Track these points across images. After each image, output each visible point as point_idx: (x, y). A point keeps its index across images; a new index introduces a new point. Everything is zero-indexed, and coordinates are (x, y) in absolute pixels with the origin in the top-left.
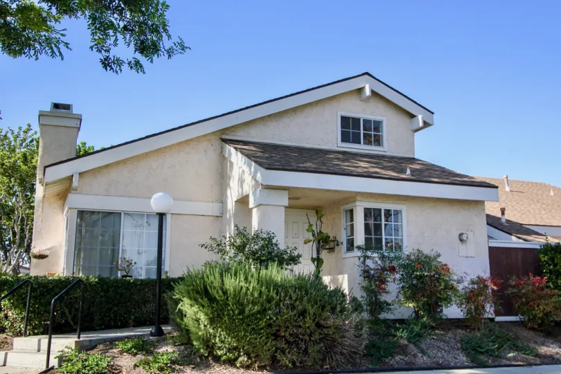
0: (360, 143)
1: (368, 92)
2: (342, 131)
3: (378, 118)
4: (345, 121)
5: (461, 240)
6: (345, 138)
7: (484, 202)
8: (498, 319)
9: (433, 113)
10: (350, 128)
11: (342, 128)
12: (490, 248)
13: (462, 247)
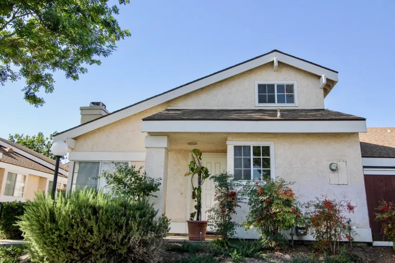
0: (274, 102)
1: (276, 64)
2: (259, 95)
3: (289, 82)
4: (262, 88)
5: (333, 170)
6: (262, 100)
7: (357, 133)
8: (377, 243)
9: (337, 72)
10: (266, 92)
11: (259, 92)
12: (365, 176)
13: (333, 176)
